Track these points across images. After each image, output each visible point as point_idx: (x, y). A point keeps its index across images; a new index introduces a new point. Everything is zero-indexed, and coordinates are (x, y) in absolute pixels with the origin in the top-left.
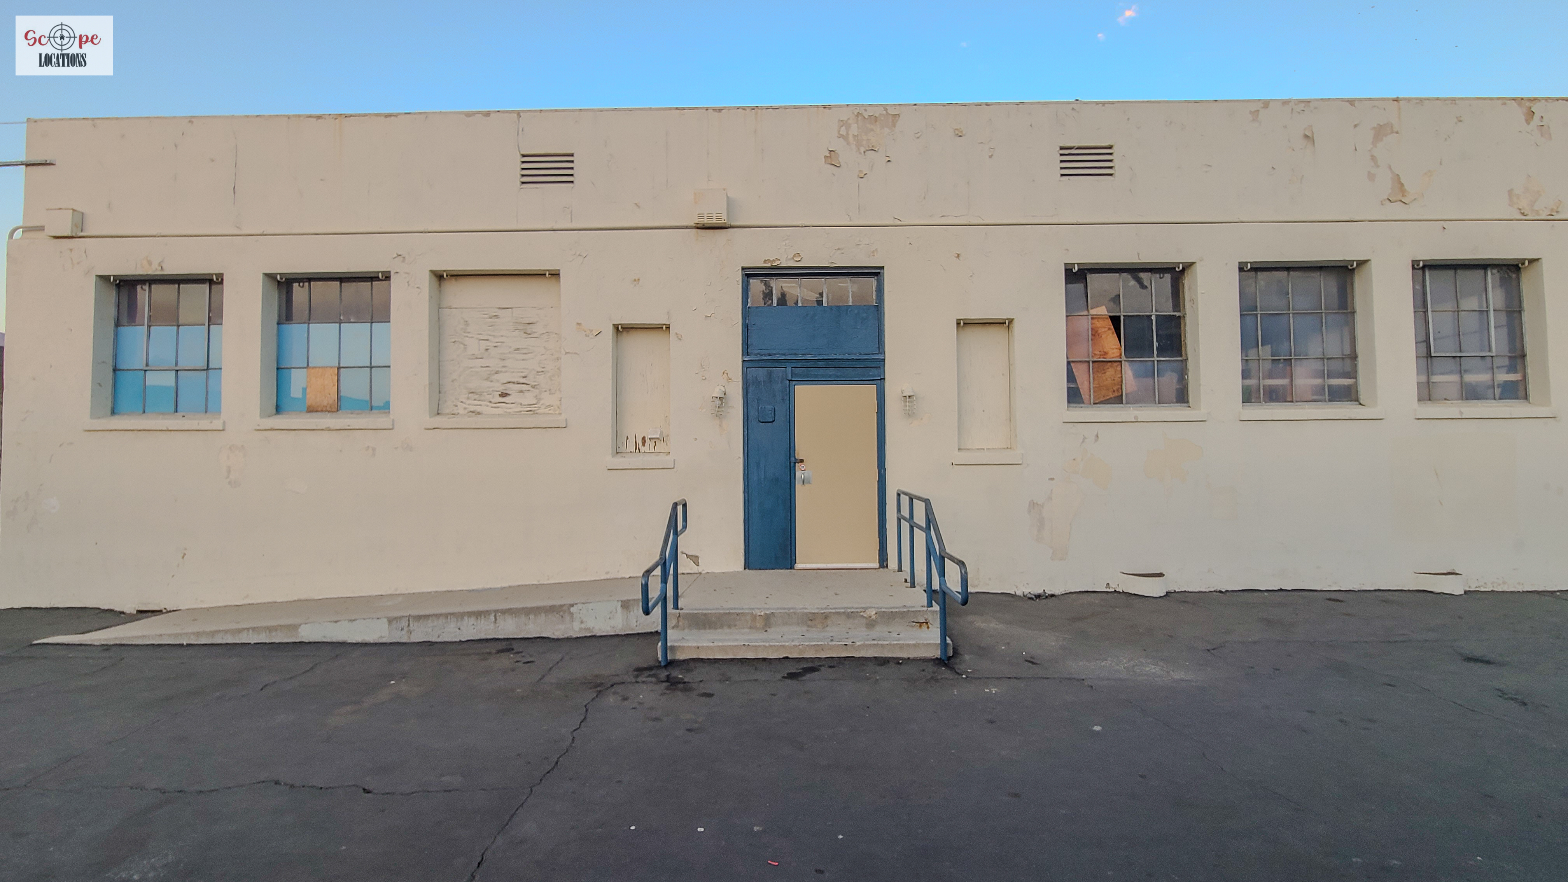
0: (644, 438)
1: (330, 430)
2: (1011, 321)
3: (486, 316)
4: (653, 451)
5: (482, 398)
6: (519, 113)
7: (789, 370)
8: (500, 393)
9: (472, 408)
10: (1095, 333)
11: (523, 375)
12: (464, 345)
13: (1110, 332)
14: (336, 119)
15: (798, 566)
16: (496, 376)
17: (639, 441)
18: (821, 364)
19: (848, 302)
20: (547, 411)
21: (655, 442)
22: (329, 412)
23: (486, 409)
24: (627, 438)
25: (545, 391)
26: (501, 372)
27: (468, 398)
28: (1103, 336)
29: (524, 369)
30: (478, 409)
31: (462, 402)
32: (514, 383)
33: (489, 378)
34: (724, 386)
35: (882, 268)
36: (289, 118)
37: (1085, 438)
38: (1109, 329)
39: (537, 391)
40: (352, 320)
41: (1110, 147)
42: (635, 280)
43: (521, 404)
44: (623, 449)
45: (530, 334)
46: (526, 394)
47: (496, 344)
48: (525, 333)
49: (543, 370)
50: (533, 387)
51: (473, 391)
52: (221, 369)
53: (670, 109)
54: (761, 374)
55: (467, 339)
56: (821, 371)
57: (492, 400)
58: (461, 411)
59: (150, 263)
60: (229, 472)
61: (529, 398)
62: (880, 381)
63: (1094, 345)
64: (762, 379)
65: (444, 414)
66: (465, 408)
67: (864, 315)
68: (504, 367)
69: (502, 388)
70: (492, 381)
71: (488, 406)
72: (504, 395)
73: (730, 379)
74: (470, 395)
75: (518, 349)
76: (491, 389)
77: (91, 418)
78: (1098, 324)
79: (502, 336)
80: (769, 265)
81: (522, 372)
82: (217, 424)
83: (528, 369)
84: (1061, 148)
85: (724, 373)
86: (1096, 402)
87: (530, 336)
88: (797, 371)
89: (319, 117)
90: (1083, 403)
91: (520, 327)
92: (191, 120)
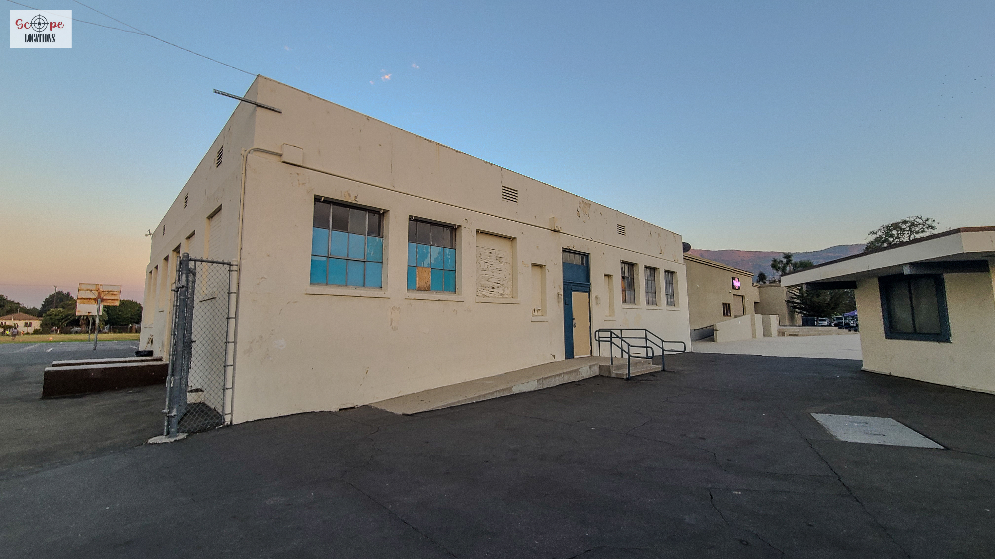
0: (534, 310)
1: (439, 300)
2: (612, 275)
3: (487, 252)
4: (537, 314)
5: (486, 289)
6: (501, 168)
9: (483, 293)
12: (480, 264)
14: (437, 145)
15: (575, 357)
16: (491, 280)
18: (578, 285)
20: (507, 296)
21: (538, 311)
22: (427, 291)
25: (506, 287)
26: (492, 278)
29: (500, 277)
30: (485, 294)
31: (480, 290)
34: (560, 291)
35: (589, 254)
36: (416, 137)
37: (625, 313)
39: (503, 287)
40: (436, 245)
41: (625, 227)
42: (537, 247)
43: (498, 293)
46: (500, 288)
47: (491, 265)
48: (500, 261)
49: (505, 278)
50: (502, 285)
51: (483, 285)
52: (388, 263)
54: (566, 287)
55: (481, 261)
56: (578, 287)
57: (489, 290)
59: (350, 195)
60: (392, 322)
61: (501, 290)
62: (589, 292)
64: (566, 289)
66: (481, 293)
68: (493, 276)
69: (492, 285)
70: (489, 281)
71: (488, 293)
72: (493, 288)
73: (561, 288)
74: (482, 287)
75: (497, 268)
76: (489, 285)
77: (310, 286)
79: (492, 262)
81: (499, 279)
82: (386, 294)
84: (617, 225)
85: (559, 286)
87: (501, 263)
88: (573, 287)
89: (430, 141)
91: (498, 259)
92: (368, 118)
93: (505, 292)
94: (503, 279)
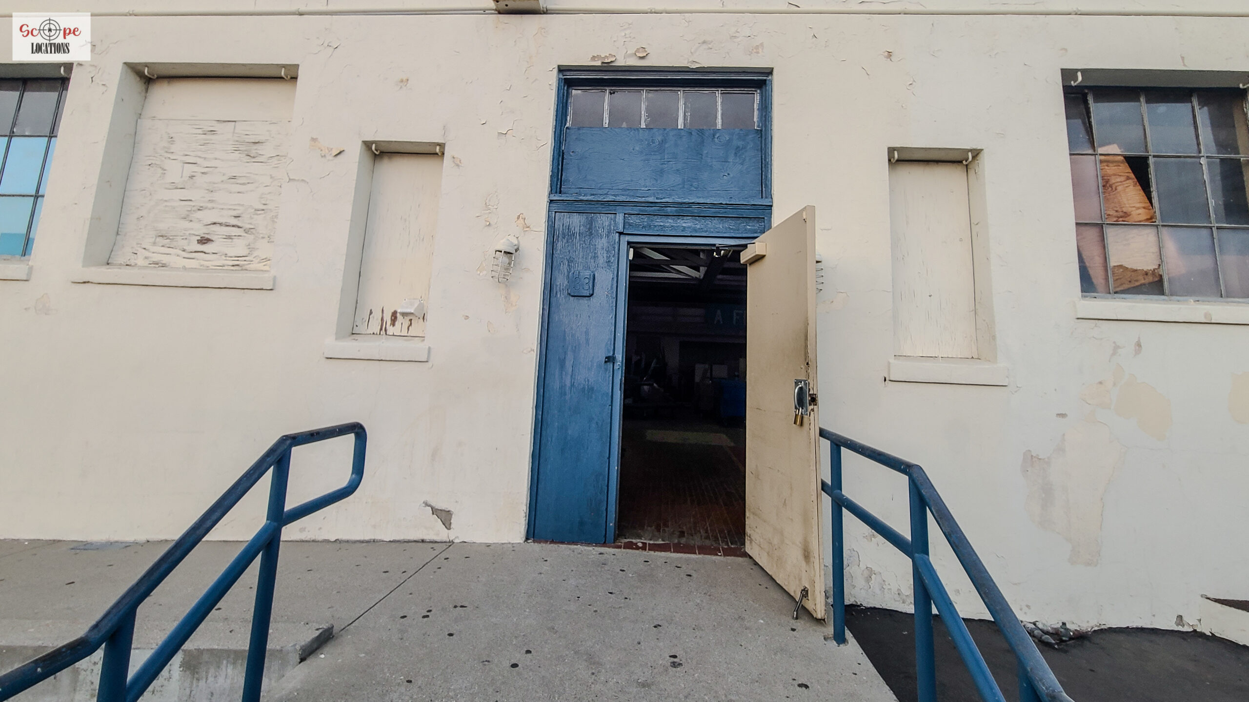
0: (394, 314)
2: (976, 153)
3: (200, 131)
4: (405, 333)
5: (173, 244)
7: (620, 218)
8: (199, 238)
9: (156, 258)
10: (1106, 185)
11: (235, 213)
12: (163, 169)
13: (1130, 181)
16: (199, 214)
17: (388, 318)
18: (670, 210)
19: (716, 125)
20: (260, 266)
21: (411, 320)
23: (176, 260)
24: (371, 313)
25: (263, 238)
26: (206, 208)
27: (154, 243)
28: (1120, 188)
29: (239, 204)
30: (165, 259)
31: (144, 249)
32: (221, 224)
33: (188, 215)
34: (517, 238)
35: (770, 72)
37: (1116, 348)
38: (1128, 178)
39: (252, 237)
42: (402, 81)
43: (226, 255)
44: (362, 329)
45: (254, 157)
46: (236, 240)
47: (206, 170)
48: (247, 156)
49: (264, 207)
50: (247, 231)
51: (164, 233)
55: (168, 161)
57: (185, 247)
58: (140, 262)
61: (238, 248)
63: (1107, 200)
64: (577, 230)
65: (115, 265)
66: (146, 258)
67: (740, 144)
68: (211, 201)
69: (202, 231)
70: (191, 221)
71: (178, 255)
72: (204, 241)
73: (528, 227)
74: (158, 239)
75: (234, 178)
76: (187, 233)
78: (1110, 170)
79: (215, 159)
80: (599, 66)
81: (234, 210)
83: (243, 205)
85: (518, 217)
86: (1118, 289)
87: (254, 160)
88: (633, 220)
91: (243, 148)
93: (255, 253)
94: (253, 210)
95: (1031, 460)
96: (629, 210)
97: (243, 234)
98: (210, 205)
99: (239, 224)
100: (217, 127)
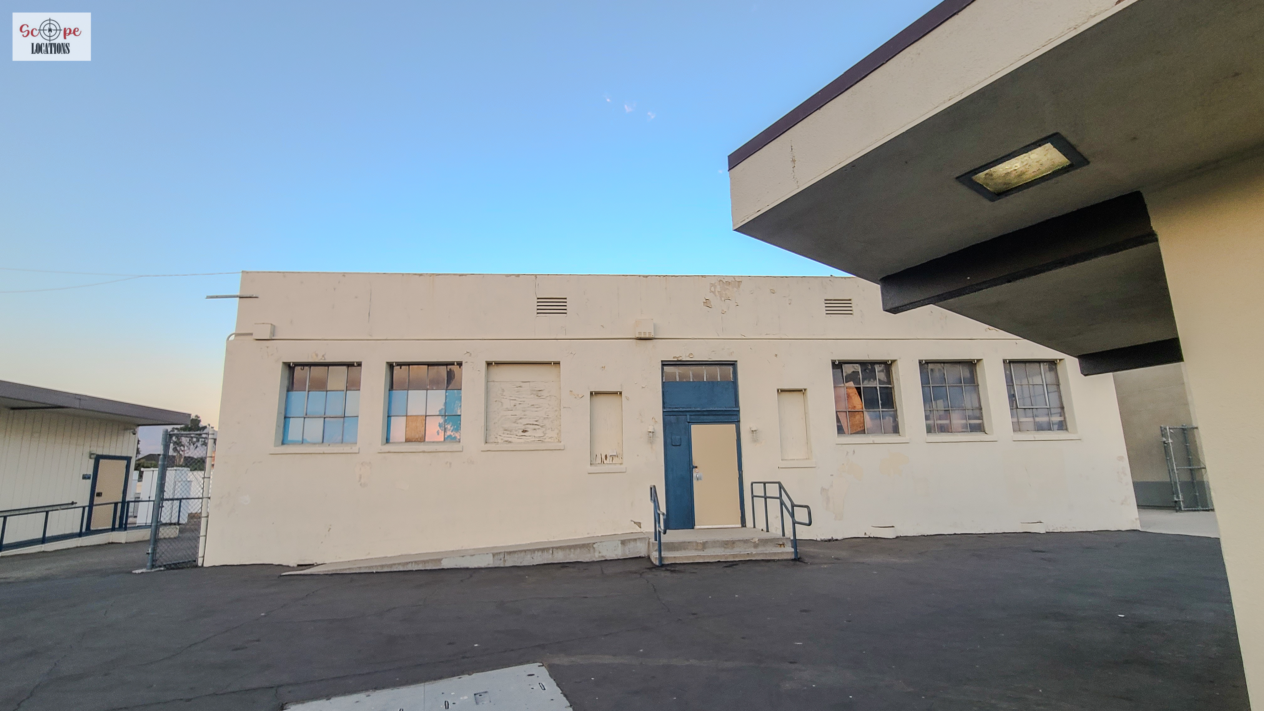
0: (606, 456)
1: (424, 452)
2: (805, 390)
3: (515, 386)
4: (611, 462)
5: (512, 433)
6: (536, 275)
7: (688, 417)
8: (522, 430)
9: (506, 439)
10: (849, 396)
11: (536, 420)
12: (502, 403)
13: (856, 395)
14: (431, 276)
15: (697, 527)
16: (520, 420)
17: (604, 457)
18: (705, 413)
19: (718, 379)
20: (550, 440)
21: (613, 458)
22: (419, 442)
23: (514, 439)
24: (596, 456)
25: (549, 429)
26: (523, 418)
27: (504, 433)
28: (853, 398)
29: (537, 416)
30: (510, 439)
31: (500, 436)
32: (530, 424)
33: (516, 421)
34: (653, 426)
35: (736, 361)
36: (403, 275)
37: (847, 453)
38: (856, 394)
39: (544, 429)
40: (434, 388)
41: (850, 300)
42: (602, 367)
43: (535, 437)
44: (594, 462)
45: (540, 397)
46: (538, 430)
47: (520, 403)
48: (537, 396)
49: (548, 417)
50: (542, 427)
51: (506, 429)
52: (358, 417)
53: (620, 275)
54: (673, 418)
55: (503, 399)
56: (705, 417)
57: (517, 434)
58: (500, 441)
59: (317, 355)
60: (360, 478)
61: (539, 433)
62: (738, 422)
63: (848, 402)
64: (673, 422)
65: (490, 443)
66: (502, 439)
67: (727, 386)
68: (525, 415)
69: (523, 428)
70: (517, 423)
71: (515, 438)
72: (524, 431)
73: (656, 422)
74: (505, 432)
75: (533, 405)
76: (517, 428)
77: (275, 446)
78: (850, 391)
79: (524, 398)
80: (676, 360)
81: (535, 418)
82: (355, 449)
83: (538, 416)
84: (826, 300)
85: (653, 418)
86: (852, 433)
88: (692, 417)
89: (421, 275)
90: (845, 433)
91: (534, 393)
92: (344, 274)
93: (547, 435)
94: (543, 418)
95: (823, 489)
96: (691, 414)
97: (540, 428)
98: (525, 417)
99: (538, 424)
100: (522, 384)
